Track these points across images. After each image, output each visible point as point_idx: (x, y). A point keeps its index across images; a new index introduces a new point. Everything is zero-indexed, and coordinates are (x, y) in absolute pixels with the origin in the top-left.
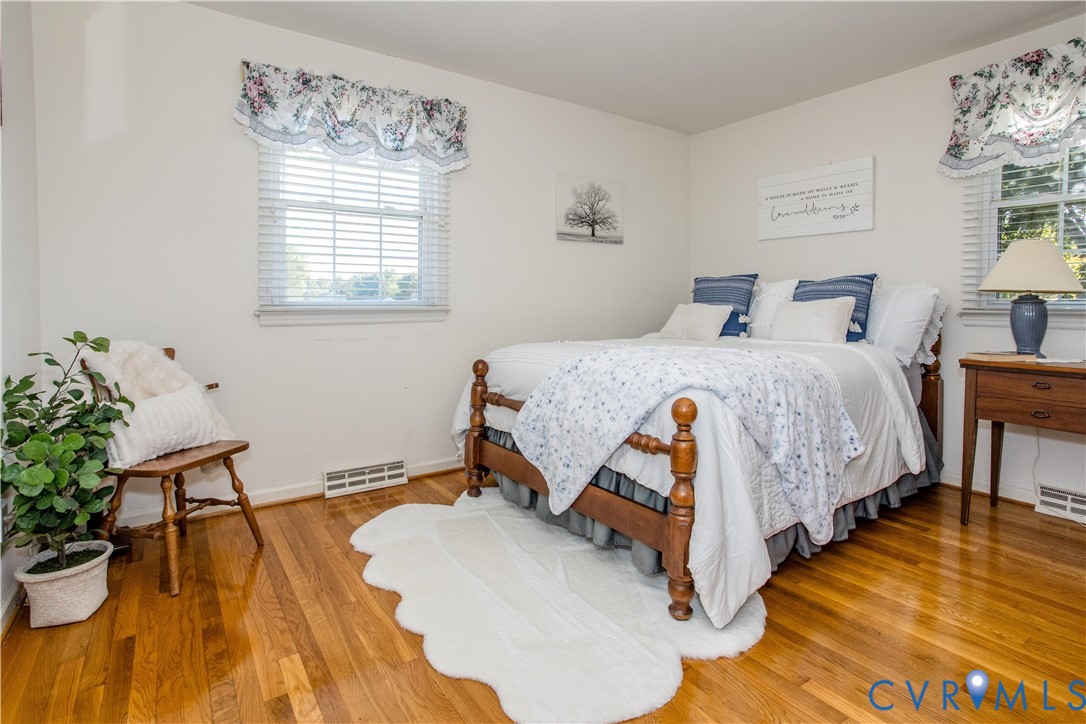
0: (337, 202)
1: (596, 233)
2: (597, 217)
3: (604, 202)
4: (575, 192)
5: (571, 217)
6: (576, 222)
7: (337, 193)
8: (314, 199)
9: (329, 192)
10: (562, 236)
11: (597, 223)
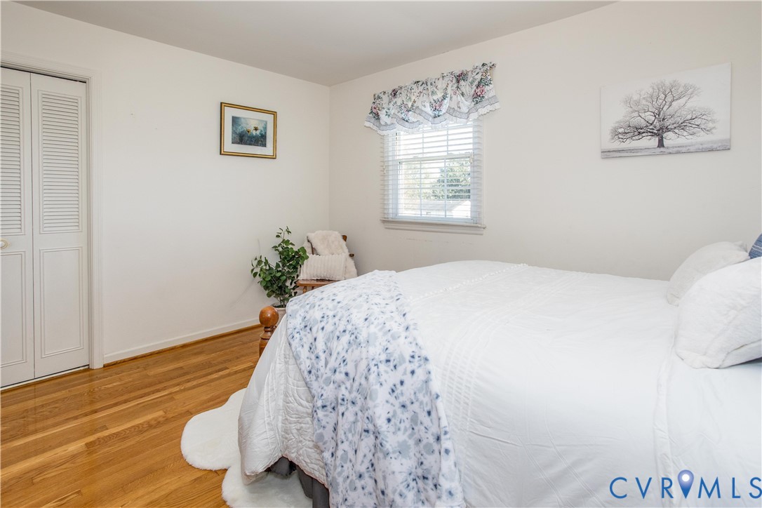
0: (425, 155)
1: (666, 142)
2: (667, 123)
3: (682, 101)
4: (628, 101)
5: (621, 130)
6: (628, 135)
7: (425, 151)
8: (411, 157)
9: (421, 151)
10: (607, 154)
11: (668, 130)
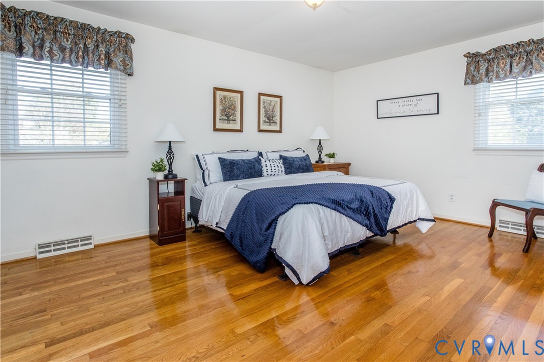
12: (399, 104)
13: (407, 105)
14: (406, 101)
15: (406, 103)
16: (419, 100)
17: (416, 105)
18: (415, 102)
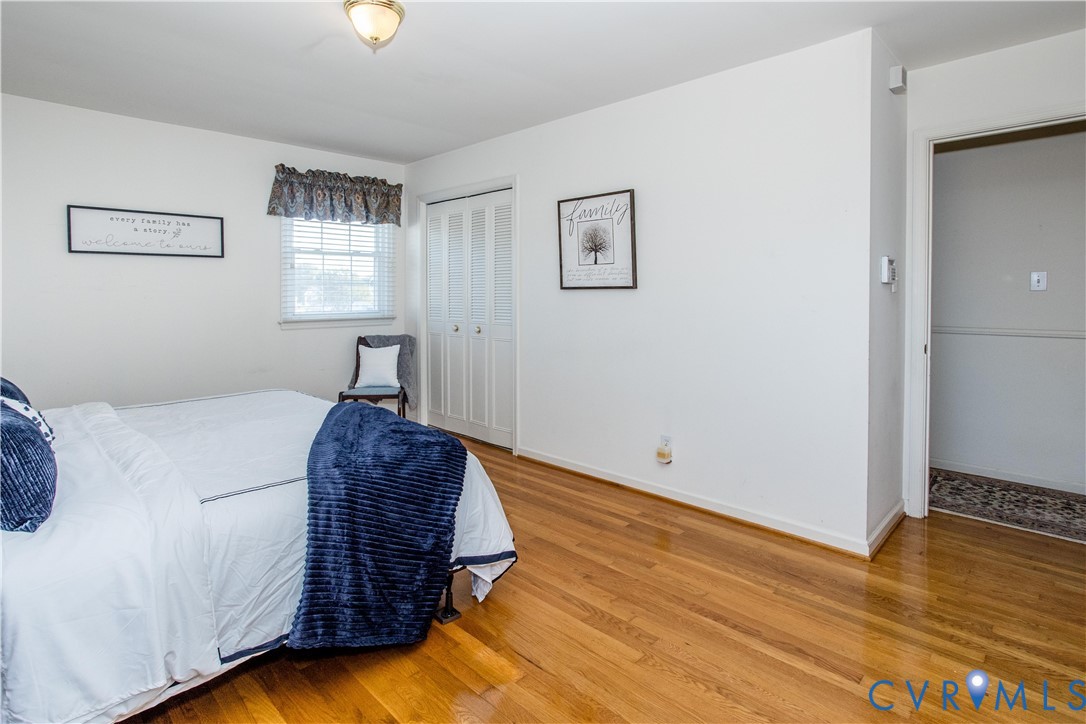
12: (135, 225)
13: (155, 231)
14: (154, 222)
15: (153, 226)
16: (184, 224)
17: (177, 234)
18: (173, 227)
